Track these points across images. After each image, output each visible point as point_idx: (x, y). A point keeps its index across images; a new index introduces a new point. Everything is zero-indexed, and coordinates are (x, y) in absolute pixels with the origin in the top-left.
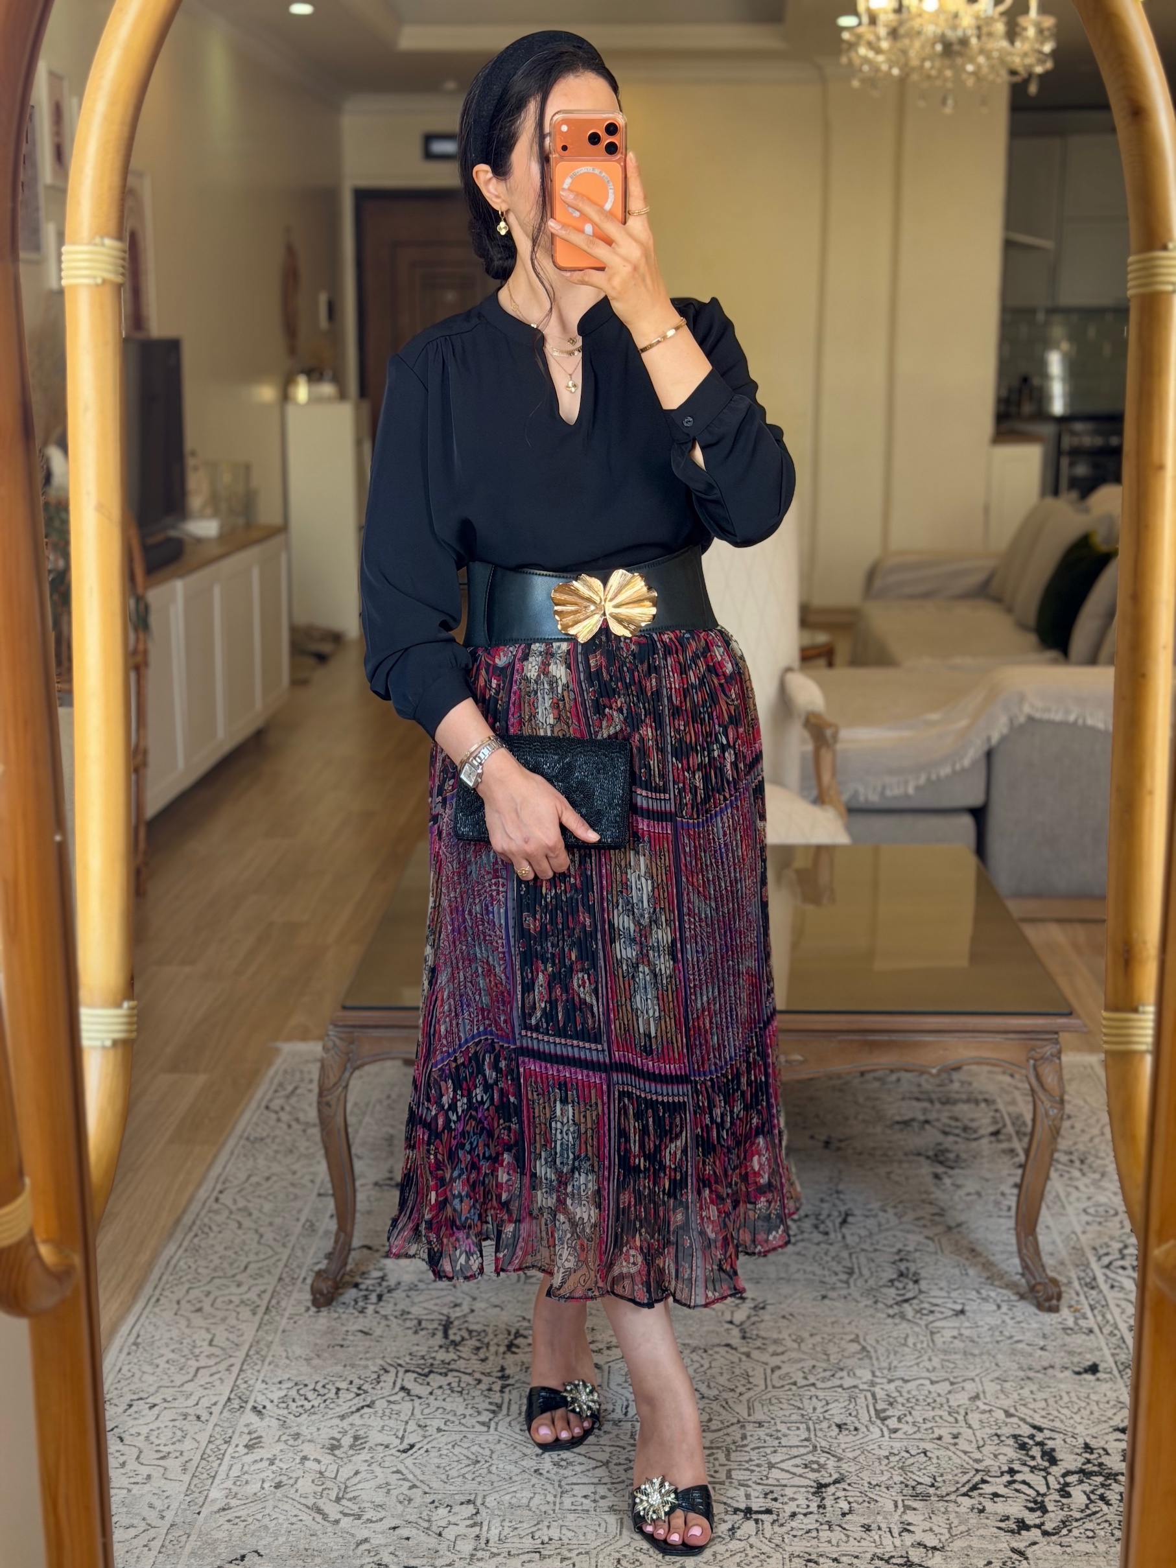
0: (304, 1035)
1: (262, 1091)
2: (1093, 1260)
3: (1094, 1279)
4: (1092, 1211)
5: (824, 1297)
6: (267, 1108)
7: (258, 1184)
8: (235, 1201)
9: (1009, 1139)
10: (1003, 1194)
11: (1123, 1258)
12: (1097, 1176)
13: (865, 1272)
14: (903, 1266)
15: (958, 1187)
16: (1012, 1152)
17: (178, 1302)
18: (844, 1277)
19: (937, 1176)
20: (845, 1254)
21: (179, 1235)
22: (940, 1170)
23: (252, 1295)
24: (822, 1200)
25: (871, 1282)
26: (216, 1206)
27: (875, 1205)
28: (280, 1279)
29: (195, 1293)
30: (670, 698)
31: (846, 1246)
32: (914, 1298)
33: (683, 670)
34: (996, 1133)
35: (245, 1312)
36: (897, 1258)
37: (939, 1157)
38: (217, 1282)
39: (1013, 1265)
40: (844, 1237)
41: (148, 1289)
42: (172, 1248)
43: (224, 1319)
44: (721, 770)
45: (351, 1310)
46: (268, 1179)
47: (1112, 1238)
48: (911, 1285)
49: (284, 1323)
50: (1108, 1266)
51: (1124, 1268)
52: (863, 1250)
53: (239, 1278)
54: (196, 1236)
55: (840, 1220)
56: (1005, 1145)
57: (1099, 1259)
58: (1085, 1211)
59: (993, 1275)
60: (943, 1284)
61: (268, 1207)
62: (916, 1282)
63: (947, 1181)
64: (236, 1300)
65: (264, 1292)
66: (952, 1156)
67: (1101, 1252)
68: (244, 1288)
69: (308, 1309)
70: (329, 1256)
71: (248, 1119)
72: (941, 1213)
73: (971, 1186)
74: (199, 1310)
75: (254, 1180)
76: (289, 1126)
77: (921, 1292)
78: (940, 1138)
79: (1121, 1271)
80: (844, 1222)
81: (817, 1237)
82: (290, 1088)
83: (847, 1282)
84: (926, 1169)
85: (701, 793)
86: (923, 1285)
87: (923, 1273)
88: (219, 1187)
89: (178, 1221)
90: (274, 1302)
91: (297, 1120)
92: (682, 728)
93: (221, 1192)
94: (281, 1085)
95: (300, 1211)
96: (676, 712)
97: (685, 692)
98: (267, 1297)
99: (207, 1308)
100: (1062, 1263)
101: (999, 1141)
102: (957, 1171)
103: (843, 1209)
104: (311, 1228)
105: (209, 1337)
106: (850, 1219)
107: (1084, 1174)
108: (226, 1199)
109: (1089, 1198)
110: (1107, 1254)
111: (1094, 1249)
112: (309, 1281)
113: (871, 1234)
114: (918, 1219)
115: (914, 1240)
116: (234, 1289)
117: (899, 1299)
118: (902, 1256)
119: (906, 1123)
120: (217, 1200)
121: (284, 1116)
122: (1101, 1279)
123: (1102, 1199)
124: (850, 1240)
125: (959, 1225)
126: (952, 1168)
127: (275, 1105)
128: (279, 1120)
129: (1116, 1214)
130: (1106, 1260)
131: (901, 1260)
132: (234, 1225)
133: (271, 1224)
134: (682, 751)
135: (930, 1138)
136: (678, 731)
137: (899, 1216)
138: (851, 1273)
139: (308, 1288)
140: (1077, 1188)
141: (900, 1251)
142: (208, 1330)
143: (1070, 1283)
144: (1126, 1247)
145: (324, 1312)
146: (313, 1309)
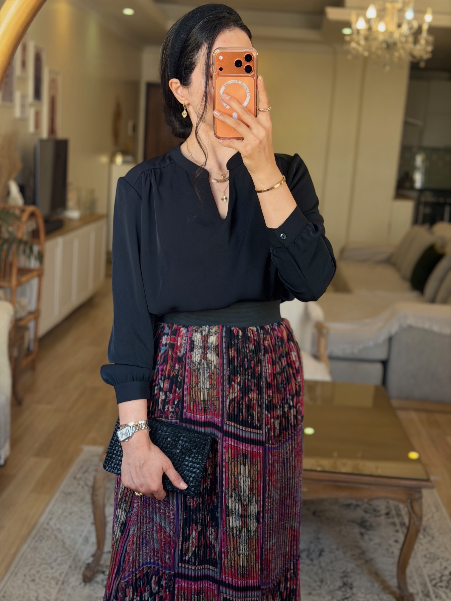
0: (94, 443)
1: (73, 469)
2: (428, 581)
3: (428, 592)
4: (428, 556)
5: (310, 594)
6: (75, 478)
7: (66, 517)
8: (55, 525)
9: (393, 517)
10: (390, 545)
11: (441, 581)
12: (430, 538)
13: (329, 582)
14: (345, 580)
15: (371, 540)
16: (394, 524)
17: (25, 576)
18: (319, 583)
19: (362, 534)
20: (320, 571)
21: (29, 541)
22: (363, 530)
23: (57, 574)
24: (311, 542)
25: (331, 587)
26: (47, 527)
27: (334, 547)
28: (70, 567)
29: (33, 572)
30: (266, 378)
31: (321, 568)
32: (350, 597)
33: (273, 363)
34: (387, 514)
35: (53, 583)
36: (342, 575)
37: (363, 524)
38: (43, 566)
39: (393, 582)
40: (320, 563)
41: (12, 568)
42: (25, 547)
43: (44, 586)
44: (287, 419)
45: (100, 586)
46: (70, 514)
47: (436, 571)
48: (349, 590)
49: (69, 590)
50: (435, 586)
51: (441, 587)
52: (328, 570)
53: (54, 565)
54: (36, 541)
55: (318, 554)
56: (391, 520)
57: (431, 581)
58: (425, 556)
59: (386, 588)
60: (363, 590)
61: (69, 528)
62: (351, 588)
63: (366, 537)
64: (50, 576)
65: (62, 573)
66: (368, 524)
67: (432, 577)
68: (54, 571)
69: (80, 584)
70: (93, 556)
71: (65, 483)
72: (363, 553)
73: (377, 540)
74: (33, 580)
75: (65, 514)
76: (83, 487)
77: (353, 594)
78: (363, 514)
79: (440, 589)
80: (320, 555)
81: (308, 562)
82: (85, 468)
83: (320, 586)
84: (357, 530)
85: (277, 431)
86: (355, 590)
87: (355, 584)
88: (50, 517)
89: (29, 533)
90: (66, 579)
91: (86, 485)
92: (271, 394)
93: (50, 519)
94: (82, 467)
95: (82, 531)
96: (269, 386)
97: (274, 375)
98: (63, 575)
99: (37, 580)
100: (414, 582)
101: (389, 518)
102: (370, 532)
103: (320, 547)
104: (86, 540)
105: (36, 595)
106: (323, 553)
107: (425, 537)
108: (52, 523)
109: (427, 550)
110: (434, 579)
111: (429, 576)
112: (83, 569)
113: (332, 562)
114: (353, 555)
115: (351, 566)
116: (50, 571)
117: (343, 597)
118: (345, 575)
119: (348, 506)
120: (48, 524)
121: (82, 483)
122: (431, 592)
123: (432, 550)
124: (323, 564)
125: (371, 560)
126: (368, 530)
127: (78, 476)
128: (79, 484)
129: (438, 558)
130: (434, 582)
131: (345, 576)
132: (53, 537)
133: (69, 537)
134: (271, 407)
135: (359, 514)
136: (269, 396)
137: (345, 553)
138: (322, 581)
139: (81, 572)
140: (422, 544)
141: (344, 572)
142: (36, 591)
143: (417, 594)
144: (442, 576)
145: (88, 584)
146: (83, 584)
